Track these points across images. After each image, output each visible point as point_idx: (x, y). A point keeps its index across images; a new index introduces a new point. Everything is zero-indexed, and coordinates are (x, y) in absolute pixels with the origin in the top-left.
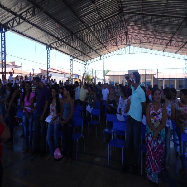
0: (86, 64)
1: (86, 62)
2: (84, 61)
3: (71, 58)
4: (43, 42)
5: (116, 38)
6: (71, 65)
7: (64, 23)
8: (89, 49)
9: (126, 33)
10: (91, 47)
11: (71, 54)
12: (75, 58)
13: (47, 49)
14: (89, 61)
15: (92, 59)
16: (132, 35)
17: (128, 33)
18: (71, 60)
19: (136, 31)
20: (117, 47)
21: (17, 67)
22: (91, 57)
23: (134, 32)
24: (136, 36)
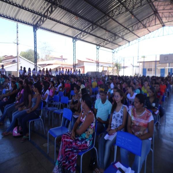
0: (115, 52)
1: (114, 50)
2: (112, 49)
3: (97, 48)
5: (142, 21)
6: (98, 54)
7: (82, 15)
8: (114, 37)
9: (156, 12)
10: (116, 34)
11: (98, 44)
12: (102, 46)
13: (73, 41)
14: (118, 48)
15: (120, 46)
16: (163, 13)
17: (158, 12)
18: (97, 49)
19: (168, 7)
20: (147, 30)
21: (64, 59)
22: (119, 44)
23: (166, 8)
24: (168, 13)
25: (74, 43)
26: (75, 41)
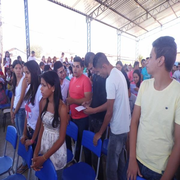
0: (139, 40)
2: (136, 37)
3: (118, 34)
4: (82, 12)
11: (119, 28)
12: (124, 32)
13: (87, 21)
25: (89, 24)
26: (90, 20)
